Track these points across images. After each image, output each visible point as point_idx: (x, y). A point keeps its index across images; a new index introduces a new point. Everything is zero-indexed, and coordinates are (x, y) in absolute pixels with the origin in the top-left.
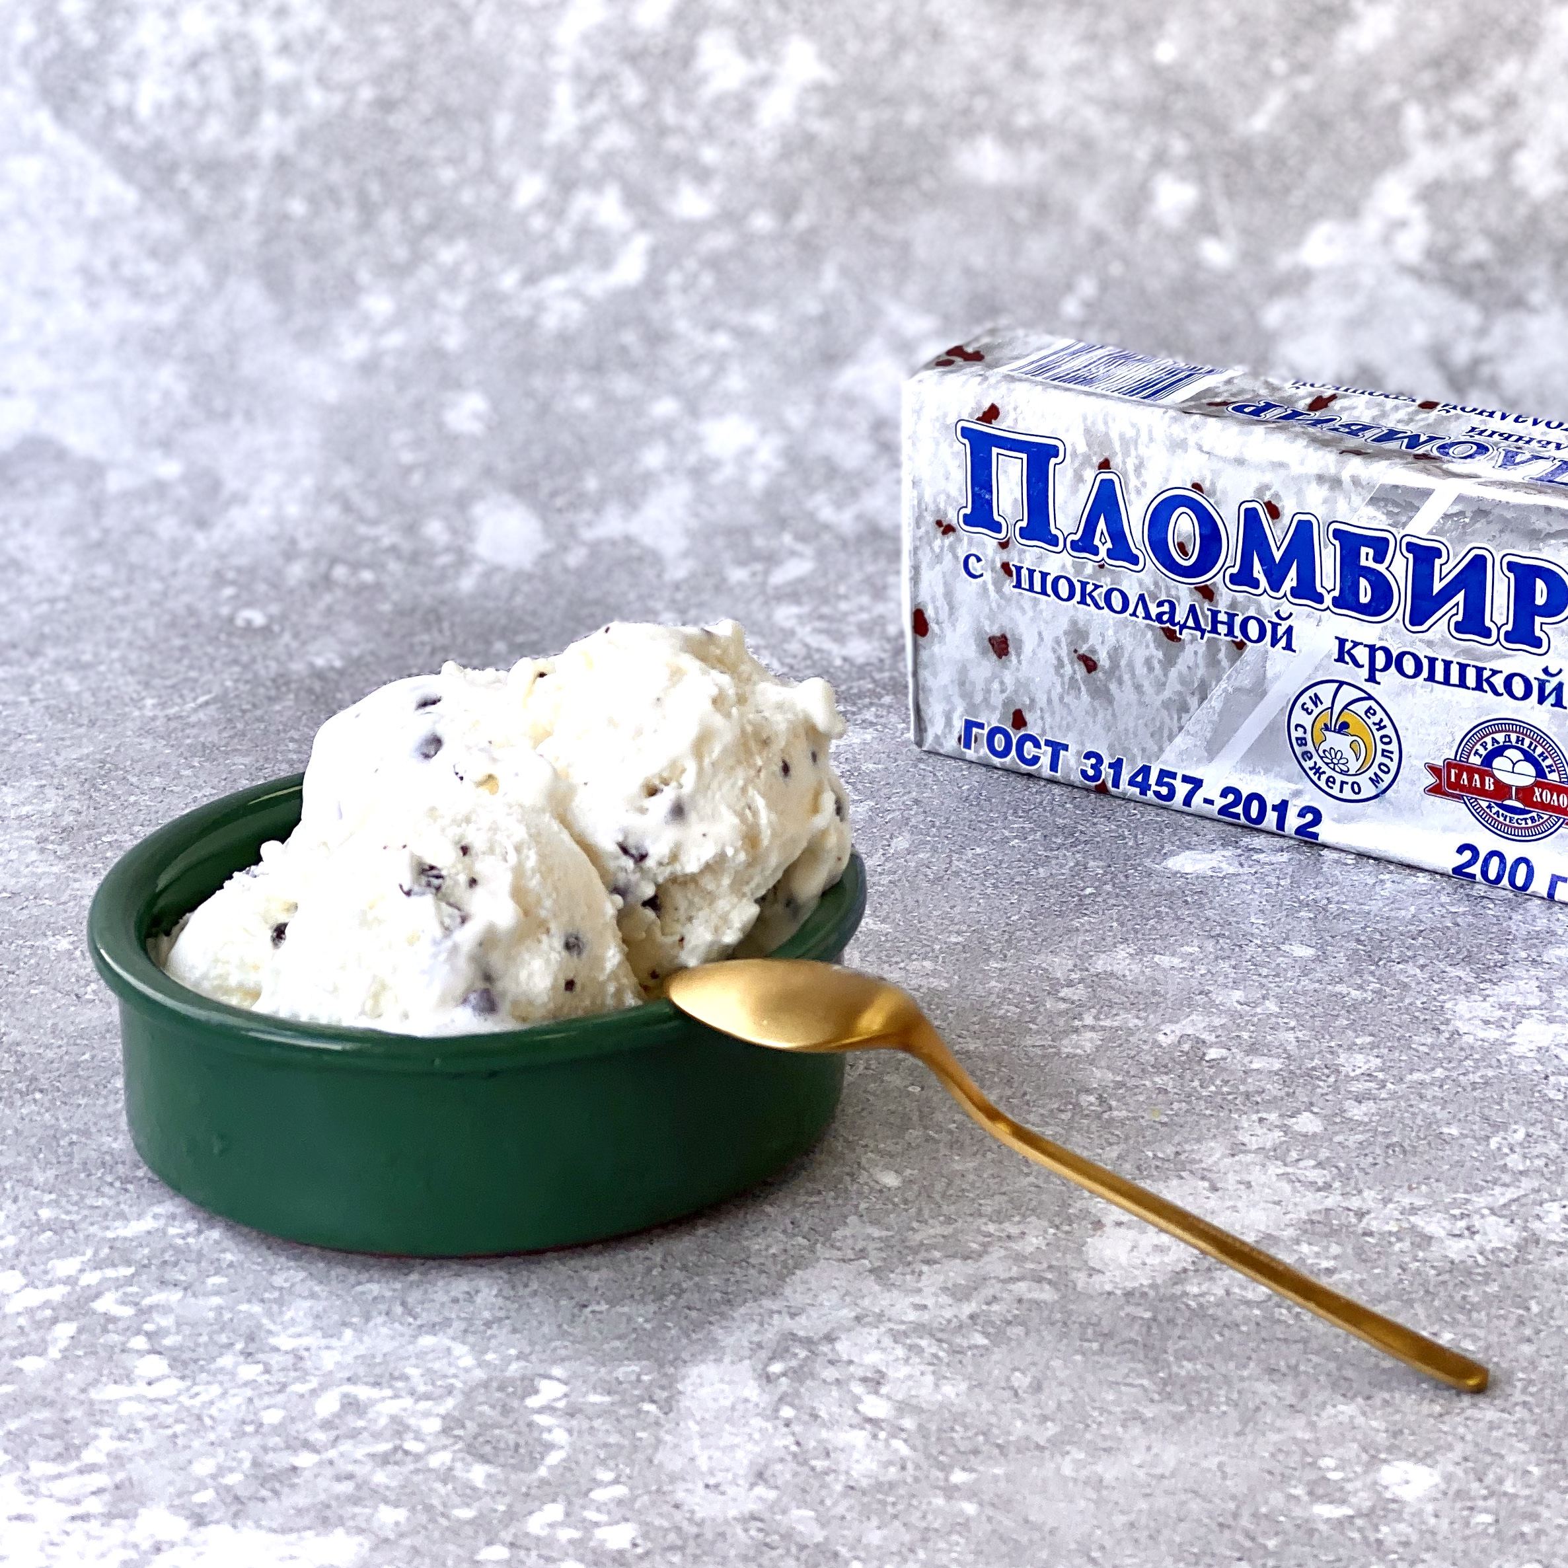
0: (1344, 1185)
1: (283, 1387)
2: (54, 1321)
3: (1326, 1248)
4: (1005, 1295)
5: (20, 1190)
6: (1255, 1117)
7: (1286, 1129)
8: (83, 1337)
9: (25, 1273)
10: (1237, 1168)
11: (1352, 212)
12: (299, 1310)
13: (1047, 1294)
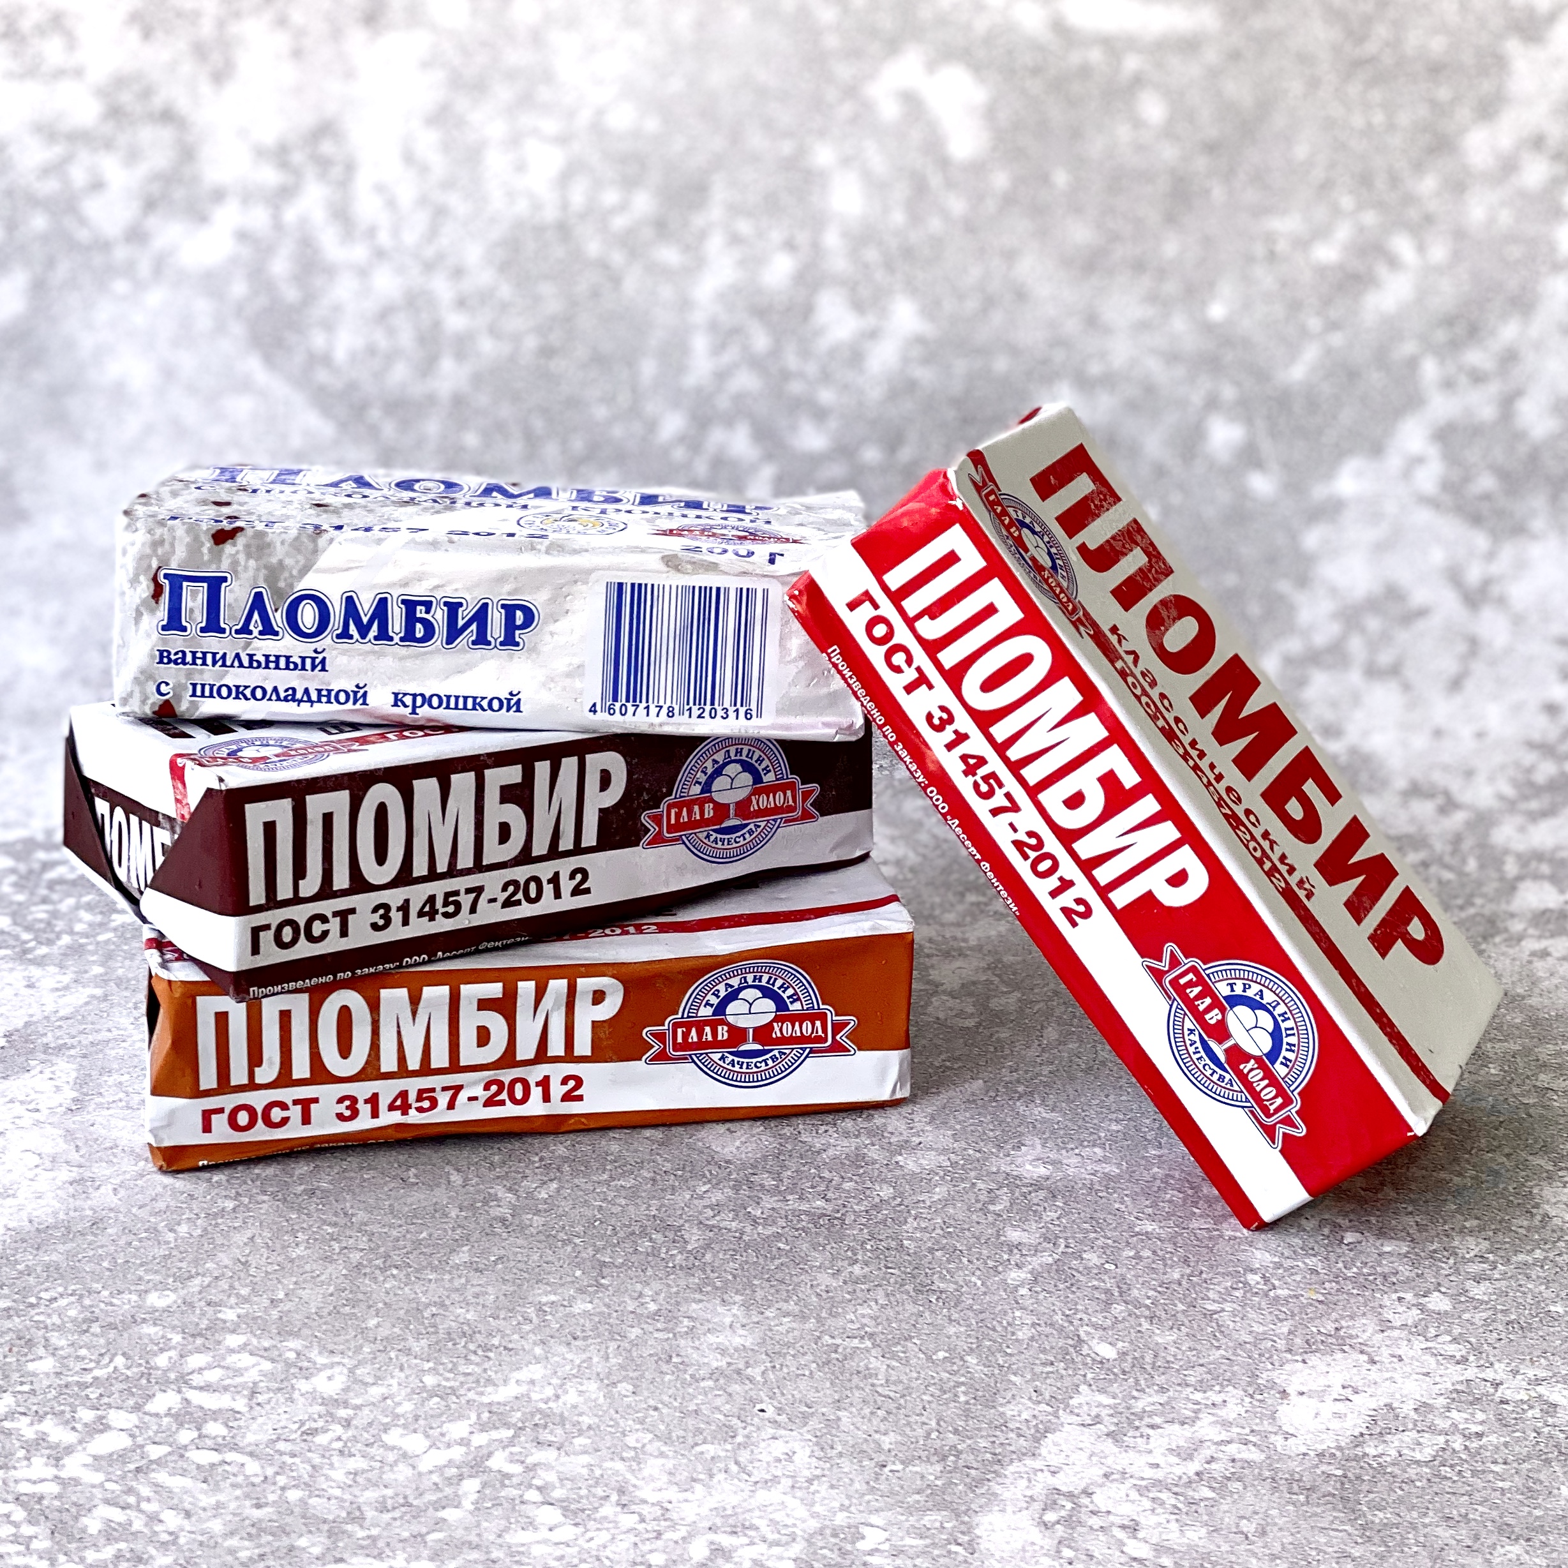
0: (1478, 1359)
1: (659, 1535)
2: (461, 1478)
3: (1473, 1415)
4: (1221, 1455)
5: (403, 1359)
6: (1395, 1296)
7: (1422, 1308)
8: (487, 1492)
9: (427, 1436)
10: (1388, 1342)
11: (1376, 450)
12: (653, 1467)
13: (1255, 1455)
